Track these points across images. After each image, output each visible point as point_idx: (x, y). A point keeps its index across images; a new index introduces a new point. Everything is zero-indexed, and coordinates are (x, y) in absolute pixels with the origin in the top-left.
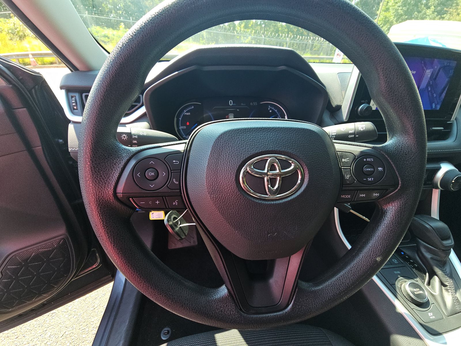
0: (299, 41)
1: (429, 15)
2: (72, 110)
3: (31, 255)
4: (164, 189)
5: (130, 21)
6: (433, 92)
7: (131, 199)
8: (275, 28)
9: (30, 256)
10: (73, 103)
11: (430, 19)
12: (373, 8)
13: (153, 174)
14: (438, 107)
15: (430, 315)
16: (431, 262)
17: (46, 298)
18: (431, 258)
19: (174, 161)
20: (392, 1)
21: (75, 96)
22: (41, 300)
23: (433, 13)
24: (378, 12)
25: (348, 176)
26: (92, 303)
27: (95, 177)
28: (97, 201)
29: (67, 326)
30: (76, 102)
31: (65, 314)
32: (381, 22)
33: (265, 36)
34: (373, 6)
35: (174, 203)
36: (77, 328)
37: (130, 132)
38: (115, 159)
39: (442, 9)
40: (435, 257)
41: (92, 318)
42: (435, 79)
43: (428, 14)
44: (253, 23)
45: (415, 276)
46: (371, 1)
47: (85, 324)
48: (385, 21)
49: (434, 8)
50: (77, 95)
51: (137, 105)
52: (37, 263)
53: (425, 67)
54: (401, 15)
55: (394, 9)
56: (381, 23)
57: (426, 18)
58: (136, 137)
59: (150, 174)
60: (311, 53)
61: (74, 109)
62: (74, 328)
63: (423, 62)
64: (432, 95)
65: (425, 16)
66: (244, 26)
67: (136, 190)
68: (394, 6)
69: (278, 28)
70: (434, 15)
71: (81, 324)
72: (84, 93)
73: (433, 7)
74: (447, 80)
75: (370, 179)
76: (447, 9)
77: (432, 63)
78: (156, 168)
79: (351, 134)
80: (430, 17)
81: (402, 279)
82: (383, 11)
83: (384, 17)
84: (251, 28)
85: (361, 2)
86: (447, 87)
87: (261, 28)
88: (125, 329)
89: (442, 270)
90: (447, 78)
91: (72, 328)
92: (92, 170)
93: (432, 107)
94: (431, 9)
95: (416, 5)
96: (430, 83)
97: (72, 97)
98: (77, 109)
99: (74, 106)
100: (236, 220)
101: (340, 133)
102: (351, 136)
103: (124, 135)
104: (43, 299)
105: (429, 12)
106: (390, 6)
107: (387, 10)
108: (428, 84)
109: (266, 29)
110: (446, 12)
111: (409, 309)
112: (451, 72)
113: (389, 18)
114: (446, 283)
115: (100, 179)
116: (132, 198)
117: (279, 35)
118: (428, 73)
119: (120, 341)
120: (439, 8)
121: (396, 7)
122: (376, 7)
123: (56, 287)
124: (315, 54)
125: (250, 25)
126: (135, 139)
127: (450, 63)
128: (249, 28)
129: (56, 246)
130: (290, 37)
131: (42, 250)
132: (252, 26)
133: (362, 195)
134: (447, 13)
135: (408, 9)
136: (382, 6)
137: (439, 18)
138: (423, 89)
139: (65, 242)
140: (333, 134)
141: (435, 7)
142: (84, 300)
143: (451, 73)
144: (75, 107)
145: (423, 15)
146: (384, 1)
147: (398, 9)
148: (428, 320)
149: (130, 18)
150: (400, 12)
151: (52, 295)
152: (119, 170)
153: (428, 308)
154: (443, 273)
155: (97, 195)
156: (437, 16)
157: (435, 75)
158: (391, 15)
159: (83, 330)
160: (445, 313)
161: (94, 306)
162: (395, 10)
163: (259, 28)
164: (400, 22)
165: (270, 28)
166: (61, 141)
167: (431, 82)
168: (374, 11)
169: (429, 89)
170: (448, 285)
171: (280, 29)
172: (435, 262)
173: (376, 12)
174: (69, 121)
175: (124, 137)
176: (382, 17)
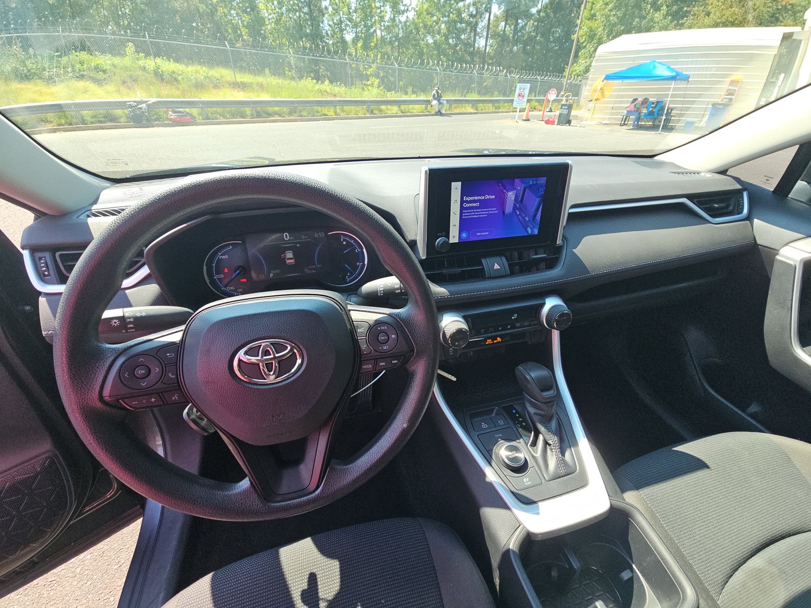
0: (457, 72)
1: (658, 23)
2: (42, 277)
3: (5, 486)
4: (160, 385)
5: (145, 39)
6: (524, 216)
7: (120, 401)
8: (417, 49)
9: (4, 488)
10: (43, 267)
11: (660, 30)
12: (571, 14)
13: (143, 372)
14: (536, 232)
15: (525, 480)
16: (535, 418)
17: (35, 549)
18: (534, 414)
19: (168, 354)
20: (601, 3)
21: (45, 257)
22: (28, 553)
23: (665, 17)
24: (578, 22)
25: (365, 346)
26: (116, 558)
27: (76, 385)
28: (80, 408)
29: (78, 598)
30: (47, 266)
31: (71, 580)
32: (584, 37)
33: (400, 65)
34: (571, 11)
35: (173, 398)
36: (94, 599)
37: (122, 315)
38: (97, 362)
39: (681, 9)
40: (538, 412)
41: (117, 580)
42: (522, 201)
43: (656, 20)
44: (377, 40)
45: (519, 437)
46: (567, 2)
47: (108, 591)
48: (589, 37)
49: (667, 9)
50: (47, 255)
51: (140, 261)
52: (14, 498)
53: (505, 189)
54: (615, 25)
55: (602, 15)
56: (584, 40)
57: (654, 27)
58: (131, 320)
59: (141, 372)
60: (479, 93)
61: (45, 275)
62: (90, 599)
63: (500, 185)
64: (524, 218)
65: (651, 24)
66: (362, 46)
67: (125, 391)
68: (604, 9)
69: (422, 49)
70: (666, 20)
71: (100, 592)
72: (58, 251)
73: (665, 7)
74: (538, 200)
75: (385, 348)
76: (689, 9)
77: (513, 183)
78: (148, 365)
79: (397, 289)
80: (660, 25)
81: (502, 443)
82: (586, 19)
83: (588, 29)
84: (374, 49)
85: (551, 3)
86: (541, 207)
87: (392, 48)
88: (165, 577)
89: (546, 427)
90: (537, 198)
91: (87, 599)
92: (71, 378)
93: (528, 232)
94: (662, 11)
95: (638, 6)
96: (517, 207)
97: (40, 259)
98: (48, 275)
99: (45, 271)
100: (236, 408)
101: (388, 288)
102: (398, 291)
103: (115, 321)
104: (31, 551)
105: (658, 16)
106: (597, 11)
107: (592, 17)
108: (515, 208)
109: (401, 50)
110: (686, 15)
111: (502, 476)
112: (540, 191)
113: (596, 31)
114: (550, 442)
115: (82, 385)
116: (122, 399)
117: (423, 61)
118: (511, 195)
119: (159, 593)
120: (675, 8)
121: (606, 10)
122: (575, 12)
123: (48, 532)
124: (485, 94)
125: (372, 44)
126: (130, 323)
127: (537, 180)
128: (372, 50)
129: (39, 469)
130: (443, 65)
131: (19, 477)
132: (376, 45)
133: (382, 364)
134: (688, 14)
135: (625, 14)
136: (584, 13)
137: (675, 25)
138: (510, 213)
139: (52, 463)
140: (381, 289)
141: (667, 6)
142: (101, 556)
143: (542, 191)
144: (46, 273)
145: (648, 22)
146: (586, 2)
147: (609, 16)
148: (522, 487)
149: (145, 33)
150: (613, 19)
151: (44, 543)
152: (103, 373)
153: (527, 472)
154: (546, 430)
155: (80, 403)
156: (671, 21)
157: (521, 196)
158: (598, 25)
159: (106, 601)
160: (545, 477)
161: (119, 562)
162: (605, 16)
163: (389, 50)
164: (614, 38)
165: (407, 49)
166: (28, 308)
167: (518, 205)
168: (573, 19)
169: (518, 213)
170: (551, 443)
171: (425, 50)
172: (539, 417)
173: (576, 21)
174: (40, 293)
175: (115, 323)
176: (585, 29)
